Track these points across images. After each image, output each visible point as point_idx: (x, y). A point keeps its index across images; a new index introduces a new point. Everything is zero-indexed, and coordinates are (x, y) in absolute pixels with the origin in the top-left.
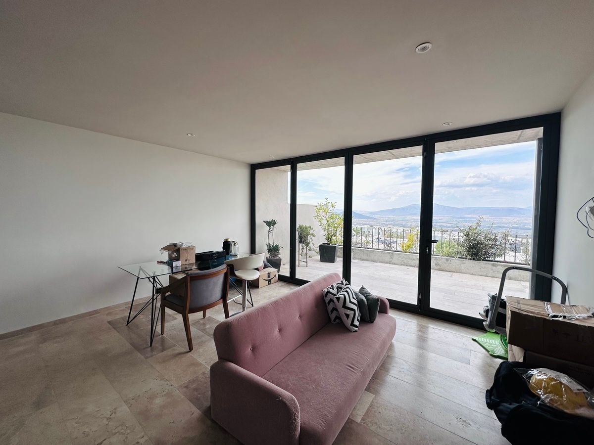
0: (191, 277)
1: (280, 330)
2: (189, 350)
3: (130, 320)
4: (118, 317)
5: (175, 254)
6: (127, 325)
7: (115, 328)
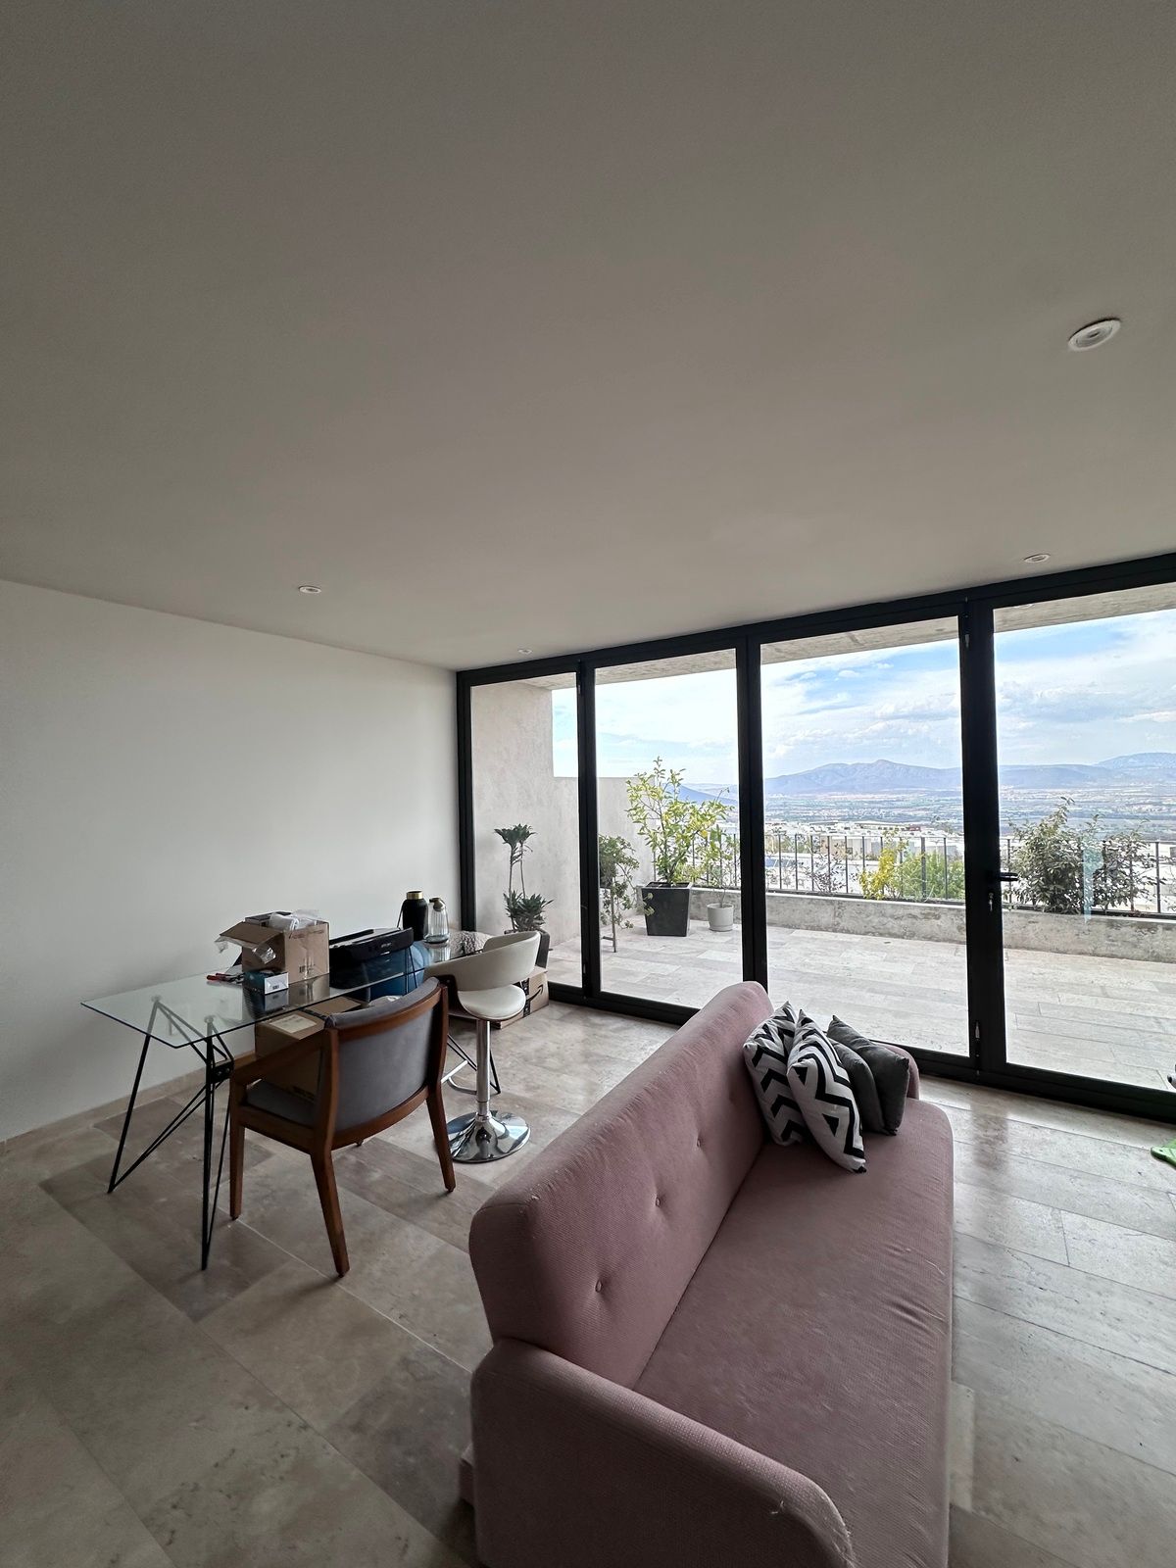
0: (341, 1033)
1: (662, 1201)
2: (334, 1272)
3: (119, 1176)
4: (72, 1162)
5: (270, 951)
6: (110, 1190)
7: (67, 1207)
